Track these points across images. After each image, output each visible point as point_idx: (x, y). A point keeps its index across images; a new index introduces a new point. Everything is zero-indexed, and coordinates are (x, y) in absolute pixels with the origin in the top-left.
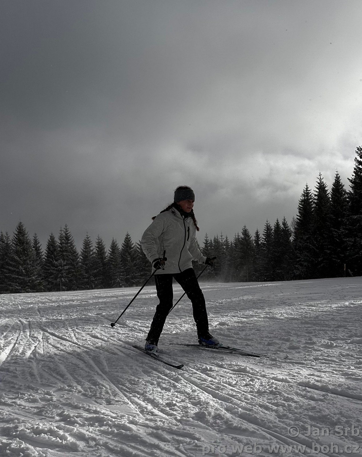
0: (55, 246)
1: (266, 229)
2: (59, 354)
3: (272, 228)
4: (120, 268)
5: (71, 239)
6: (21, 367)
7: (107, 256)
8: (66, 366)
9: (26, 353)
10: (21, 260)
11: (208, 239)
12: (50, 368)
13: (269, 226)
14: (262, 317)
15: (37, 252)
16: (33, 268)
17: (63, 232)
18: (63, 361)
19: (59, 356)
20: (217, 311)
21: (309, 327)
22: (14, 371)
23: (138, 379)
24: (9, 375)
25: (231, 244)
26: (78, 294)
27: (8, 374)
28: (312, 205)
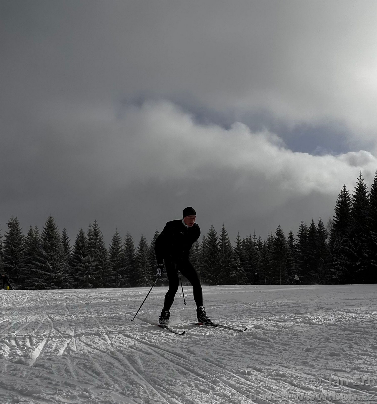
0: (83, 242)
1: (301, 230)
2: (93, 352)
3: (307, 229)
4: (147, 266)
5: (100, 235)
6: (56, 363)
7: (135, 254)
8: (100, 364)
9: (60, 350)
10: (49, 255)
11: (240, 238)
12: (85, 366)
13: (304, 227)
14: (299, 321)
15: (66, 248)
16: (61, 264)
17: (92, 228)
18: (97, 359)
19: (93, 354)
20: (251, 314)
21: (349, 334)
22: (49, 367)
23: (175, 380)
24: (45, 371)
25: (265, 245)
26: (106, 292)
27: (43, 370)
28: (350, 206)
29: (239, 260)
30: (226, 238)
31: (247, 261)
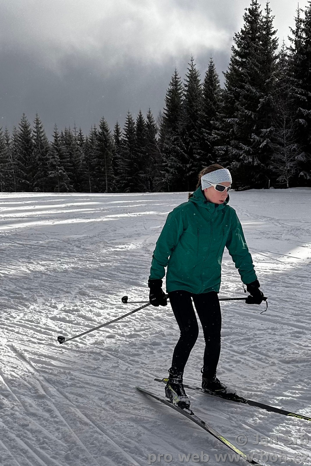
1: (128, 123)
3: (134, 121)
11: (57, 131)
13: (131, 119)
25: (87, 140)
28: (181, 97)
29: (58, 158)
30: (41, 131)
31: (68, 159)
